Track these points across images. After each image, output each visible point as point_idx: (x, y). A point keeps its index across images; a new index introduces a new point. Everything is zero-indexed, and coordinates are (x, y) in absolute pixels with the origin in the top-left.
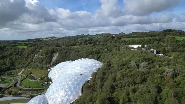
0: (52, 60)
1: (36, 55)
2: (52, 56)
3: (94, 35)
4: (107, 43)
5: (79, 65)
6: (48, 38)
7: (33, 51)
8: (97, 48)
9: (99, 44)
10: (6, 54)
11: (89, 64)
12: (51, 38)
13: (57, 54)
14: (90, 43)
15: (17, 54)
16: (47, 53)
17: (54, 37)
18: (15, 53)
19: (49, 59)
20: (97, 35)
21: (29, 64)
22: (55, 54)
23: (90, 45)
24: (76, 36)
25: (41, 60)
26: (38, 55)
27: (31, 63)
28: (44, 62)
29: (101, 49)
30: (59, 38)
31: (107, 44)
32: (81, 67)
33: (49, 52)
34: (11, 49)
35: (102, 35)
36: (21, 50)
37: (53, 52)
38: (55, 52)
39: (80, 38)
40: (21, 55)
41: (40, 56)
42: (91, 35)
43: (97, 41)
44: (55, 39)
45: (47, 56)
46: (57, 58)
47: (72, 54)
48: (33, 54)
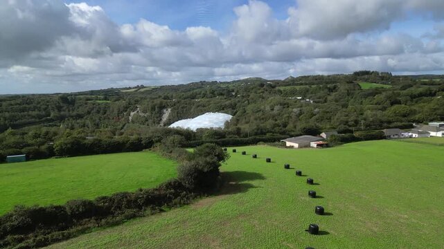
0: (161, 119)
1: (132, 114)
2: (161, 114)
3: (228, 83)
4: (249, 94)
5: (207, 119)
6: (130, 88)
7: (127, 108)
8: (233, 100)
9: (236, 96)
10: (81, 111)
11: (221, 118)
12: (136, 88)
13: (169, 110)
14: (222, 94)
15: (98, 112)
16: (153, 109)
17: (143, 87)
18: (95, 110)
19: (157, 118)
20: (234, 82)
21: (124, 126)
22: (165, 110)
23: (221, 97)
24: (188, 85)
25: (143, 119)
26: (135, 112)
27: (127, 124)
28: (150, 121)
29: (239, 101)
30: (153, 89)
31: (249, 96)
32: (210, 121)
33: (156, 107)
34: (86, 104)
35: (246, 81)
36: (103, 106)
37: (162, 107)
38: (164, 107)
39: (198, 88)
40: (105, 113)
41: (140, 114)
42: (221, 83)
43: (233, 91)
44: (147, 91)
45: (154, 112)
46: (169, 116)
47: (192, 110)
48: (126, 111)
